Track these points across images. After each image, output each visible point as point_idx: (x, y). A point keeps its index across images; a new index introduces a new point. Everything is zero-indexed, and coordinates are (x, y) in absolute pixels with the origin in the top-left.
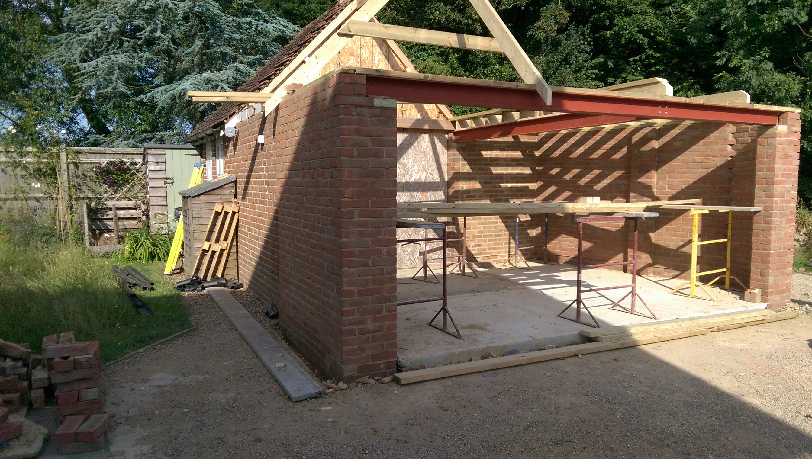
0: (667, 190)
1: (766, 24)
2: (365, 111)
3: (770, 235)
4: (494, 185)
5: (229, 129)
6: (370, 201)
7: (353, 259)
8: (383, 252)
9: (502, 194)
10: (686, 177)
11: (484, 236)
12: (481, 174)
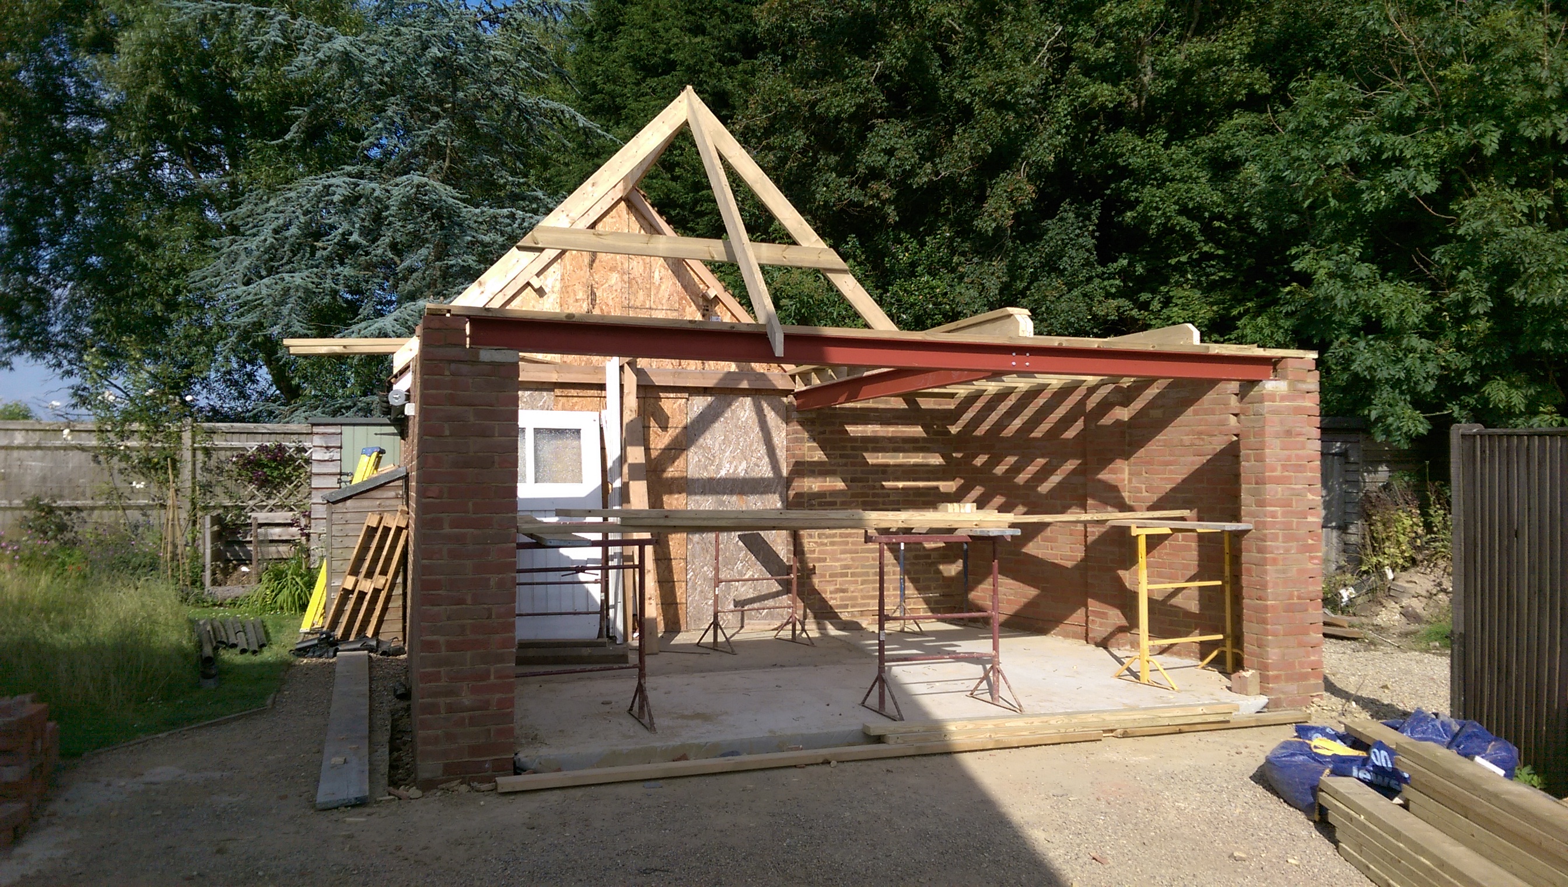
0: (1145, 494)
1: (1365, 196)
2: (465, 368)
3: (1265, 572)
4: (870, 483)
5: (397, 392)
6: (470, 504)
7: (440, 592)
8: (492, 583)
9: (886, 499)
10: (1171, 472)
11: (853, 575)
12: (846, 465)
